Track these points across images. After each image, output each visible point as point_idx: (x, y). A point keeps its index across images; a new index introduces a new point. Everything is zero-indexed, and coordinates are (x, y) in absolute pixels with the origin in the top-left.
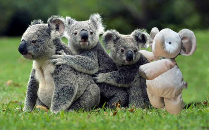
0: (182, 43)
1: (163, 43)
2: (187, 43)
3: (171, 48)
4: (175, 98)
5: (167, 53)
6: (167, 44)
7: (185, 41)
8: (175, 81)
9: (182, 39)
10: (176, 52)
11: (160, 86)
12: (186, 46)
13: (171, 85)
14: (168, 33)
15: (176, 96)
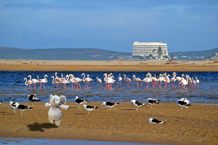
0: (61, 101)
1: (54, 101)
2: (63, 101)
3: (57, 102)
4: (59, 120)
5: (56, 104)
6: (56, 101)
7: (62, 100)
8: (59, 114)
9: (61, 99)
10: (59, 104)
11: (53, 116)
12: (63, 102)
13: (57, 116)
14: (56, 97)
15: (59, 119)
